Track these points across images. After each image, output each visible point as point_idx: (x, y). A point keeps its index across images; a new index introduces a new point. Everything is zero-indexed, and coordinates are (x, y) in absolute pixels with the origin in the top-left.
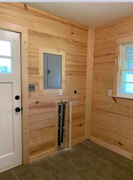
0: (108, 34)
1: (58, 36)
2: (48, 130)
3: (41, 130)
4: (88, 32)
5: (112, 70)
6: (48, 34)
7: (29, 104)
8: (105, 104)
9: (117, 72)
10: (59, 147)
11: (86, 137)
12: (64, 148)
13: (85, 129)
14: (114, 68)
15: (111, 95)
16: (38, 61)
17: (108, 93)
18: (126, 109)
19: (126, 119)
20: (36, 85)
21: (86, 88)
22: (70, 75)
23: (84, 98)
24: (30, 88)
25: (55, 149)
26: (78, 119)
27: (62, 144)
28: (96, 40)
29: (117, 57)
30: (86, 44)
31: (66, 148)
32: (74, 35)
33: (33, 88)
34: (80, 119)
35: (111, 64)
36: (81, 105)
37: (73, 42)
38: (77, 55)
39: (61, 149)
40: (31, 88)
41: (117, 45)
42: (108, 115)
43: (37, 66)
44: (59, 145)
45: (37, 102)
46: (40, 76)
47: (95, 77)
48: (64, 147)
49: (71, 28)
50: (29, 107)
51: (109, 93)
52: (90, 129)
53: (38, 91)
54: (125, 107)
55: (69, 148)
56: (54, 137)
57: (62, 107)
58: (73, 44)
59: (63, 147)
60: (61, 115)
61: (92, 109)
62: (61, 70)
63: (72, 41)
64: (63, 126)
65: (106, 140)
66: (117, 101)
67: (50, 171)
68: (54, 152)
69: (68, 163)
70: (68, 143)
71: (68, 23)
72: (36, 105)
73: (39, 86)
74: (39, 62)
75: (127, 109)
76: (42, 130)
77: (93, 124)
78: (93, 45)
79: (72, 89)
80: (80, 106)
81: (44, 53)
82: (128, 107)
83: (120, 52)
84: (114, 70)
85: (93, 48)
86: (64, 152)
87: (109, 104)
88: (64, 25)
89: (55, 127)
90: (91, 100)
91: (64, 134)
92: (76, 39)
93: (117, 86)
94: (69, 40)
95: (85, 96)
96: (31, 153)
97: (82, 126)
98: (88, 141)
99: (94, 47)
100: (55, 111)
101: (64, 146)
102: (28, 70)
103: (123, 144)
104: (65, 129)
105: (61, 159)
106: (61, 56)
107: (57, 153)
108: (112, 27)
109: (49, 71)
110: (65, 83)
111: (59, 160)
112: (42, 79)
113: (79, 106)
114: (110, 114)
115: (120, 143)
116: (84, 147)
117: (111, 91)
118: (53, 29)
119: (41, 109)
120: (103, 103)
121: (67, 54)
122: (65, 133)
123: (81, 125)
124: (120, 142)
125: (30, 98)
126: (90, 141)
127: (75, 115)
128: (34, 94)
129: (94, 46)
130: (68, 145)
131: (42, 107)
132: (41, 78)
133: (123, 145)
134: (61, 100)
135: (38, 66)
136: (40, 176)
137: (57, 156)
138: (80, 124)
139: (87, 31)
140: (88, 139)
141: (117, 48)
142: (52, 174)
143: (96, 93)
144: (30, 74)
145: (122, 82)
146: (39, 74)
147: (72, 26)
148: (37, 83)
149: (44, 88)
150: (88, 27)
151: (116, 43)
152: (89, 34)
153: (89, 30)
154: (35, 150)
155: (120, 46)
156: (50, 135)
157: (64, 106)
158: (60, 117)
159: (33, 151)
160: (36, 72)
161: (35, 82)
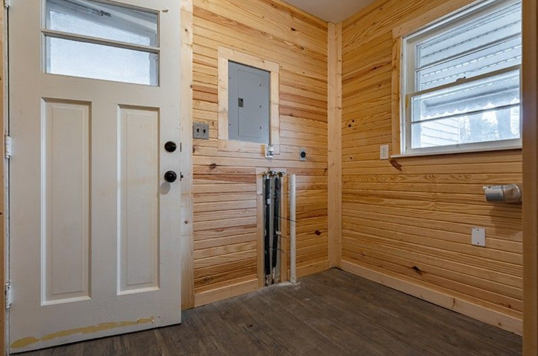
0: (372, 25)
1: (261, 30)
2: (239, 233)
3: (222, 231)
4: (327, 31)
5: (385, 100)
6: (240, 22)
7: (193, 167)
8: (373, 179)
9: (399, 99)
10: (267, 276)
11: (331, 260)
12: (280, 281)
13: (327, 242)
14: (391, 94)
15: (388, 155)
16: (216, 74)
17: (379, 155)
18: (427, 181)
19: (429, 206)
20: (211, 127)
21: (329, 150)
22: (291, 116)
23: (325, 171)
24: (198, 130)
25: (257, 279)
26: (311, 217)
27: (274, 272)
28: (346, 46)
29: (395, 67)
30: (325, 56)
31: (284, 281)
32: (296, 33)
33: (204, 131)
34: (316, 218)
35: (382, 87)
36: (318, 187)
37: (295, 49)
38: (303, 76)
39: (273, 282)
40: (200, 131)
41: (395, 42)
42: (381, 203)
43: (215, 85)
44: (267, 271)
45: (213, 166)
46: (220, 109)
47: (346, 124)
48: (280, 279)
49: (291, 18)
50: (194, 174)
51: (382, 152)
52: (341, 242)
53: (216, 140)
54: (425, 177)
55: (291, 281)
56: (255, 252)
57: (272, 184)
58: (295, 52)
59: (278, 279)
60: (269, 201)
61: (343, 198)
62: (270, 102)
63: (293, 46)
64: (276, 227)
65: (381, 263)
66: (401, 167)
67: (240, 325)
68: (256, 288)
69: (286, 310)
70: (289, 270)
71: (283, 6)
72: (211, 171)
73: (217, 130)
74: (218, 77)
75: (429, 182)
76: (224, 231)
77: (346, 231)
78: (340, 58)
79: (295, 148)
80: (314, 188)
81: (229, 61)
82: (433, 176)
83: (402, 55)
84: (391, 98)
85: (340, 64)
86: (280, 288)
87: (384, 179)
88: (273, 9)
89: (255, 229)
90: (340, 177)
91: (278, 247)
92: (301, 43)
93: (399, 132)
94: (285, 42)
95: (325, 167)
96: (197, 282)
97: (322, 235)
98: (336, 270)
99: (341, 62)
100: (256, 191)
101: (280, 276)
102: (192, 90)
103: (426, 270)
104: (280, 236)
105: (270, 301)
106: (270, 72)
107: (263, 291)
108: (381, 9)
109: (242, 100)
110: (279, 131)
111: (265, 304)
112: (226, 115)
113: (312, 188)
114: (386, 201)
115: (415, 268)
116: (326, 281)
117: (387, 146)
118: (251, 14)
119: (224, 182)
120: (370, 179)
121: (283, 70)
122: (282, 245)
123: (318, 233)
124: (417, 266)
125: (196, 153)
126: (342, 270)
127: (303, 207)
128: (206, 147)
129: (341, 60)
130: (288, 274)
131: (225, 179)
132: (221, 112)
133: (423, 272)
134: (269, 168)
135: (217, 85)
136: (214, 335)
137: (262, 296)
138: (316, 229)
139: (326, 29)
140: (336, 268)
141: (394, 48)
142: (245, 332)
143: (351, 158)
144: (198, 100)
145: (412, 123)
146: (217, 103)
147: (293, 14)
148: (213, 123)
149: (231, 137)
150: (327, 23)
151: (392, 38)
152: (331, 35)
153: (329, 29)
154: (208, 277)
155: (401, 42)
156: (244, 245)
157: (277, 182)
158: (268, 206)
159: (203, 278)
160: (212, 97)
161: (208, 121)
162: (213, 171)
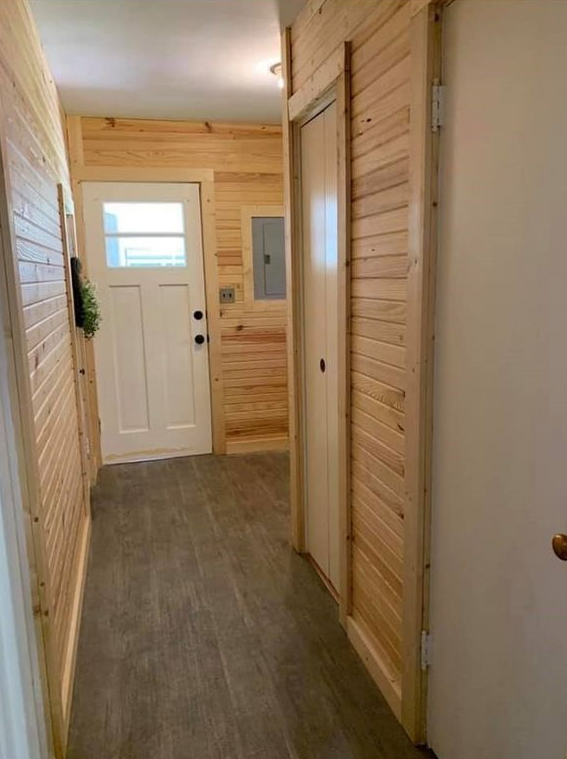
7: (222, 330)
16: (240, 236)
20: (236, 290)
24: (224, 295)
33: (230, 295)
40: (226, 296)
43: (239, 247)
45: (240, 328)
46: (246, 270)
50: (223, 335)
53: (242, 302)
72: (238, 332)
73: (243, 292)
74: (241, 238)
76: (253, 389)
81: (252, 217)
96: (229, 433)
102: (217, 257)
109: (268, 257)
112: (251, 275)
125: (223, 316)
128: (232, 309)
131: (253, 340)
132: (247, 273)
135: (241, 247)
144: (223, 265)
146: (242, 265)
148: (238, 286)
149: (257, 297)
160: (236, 260)
161: (234, 284)
162: (240, 333)
